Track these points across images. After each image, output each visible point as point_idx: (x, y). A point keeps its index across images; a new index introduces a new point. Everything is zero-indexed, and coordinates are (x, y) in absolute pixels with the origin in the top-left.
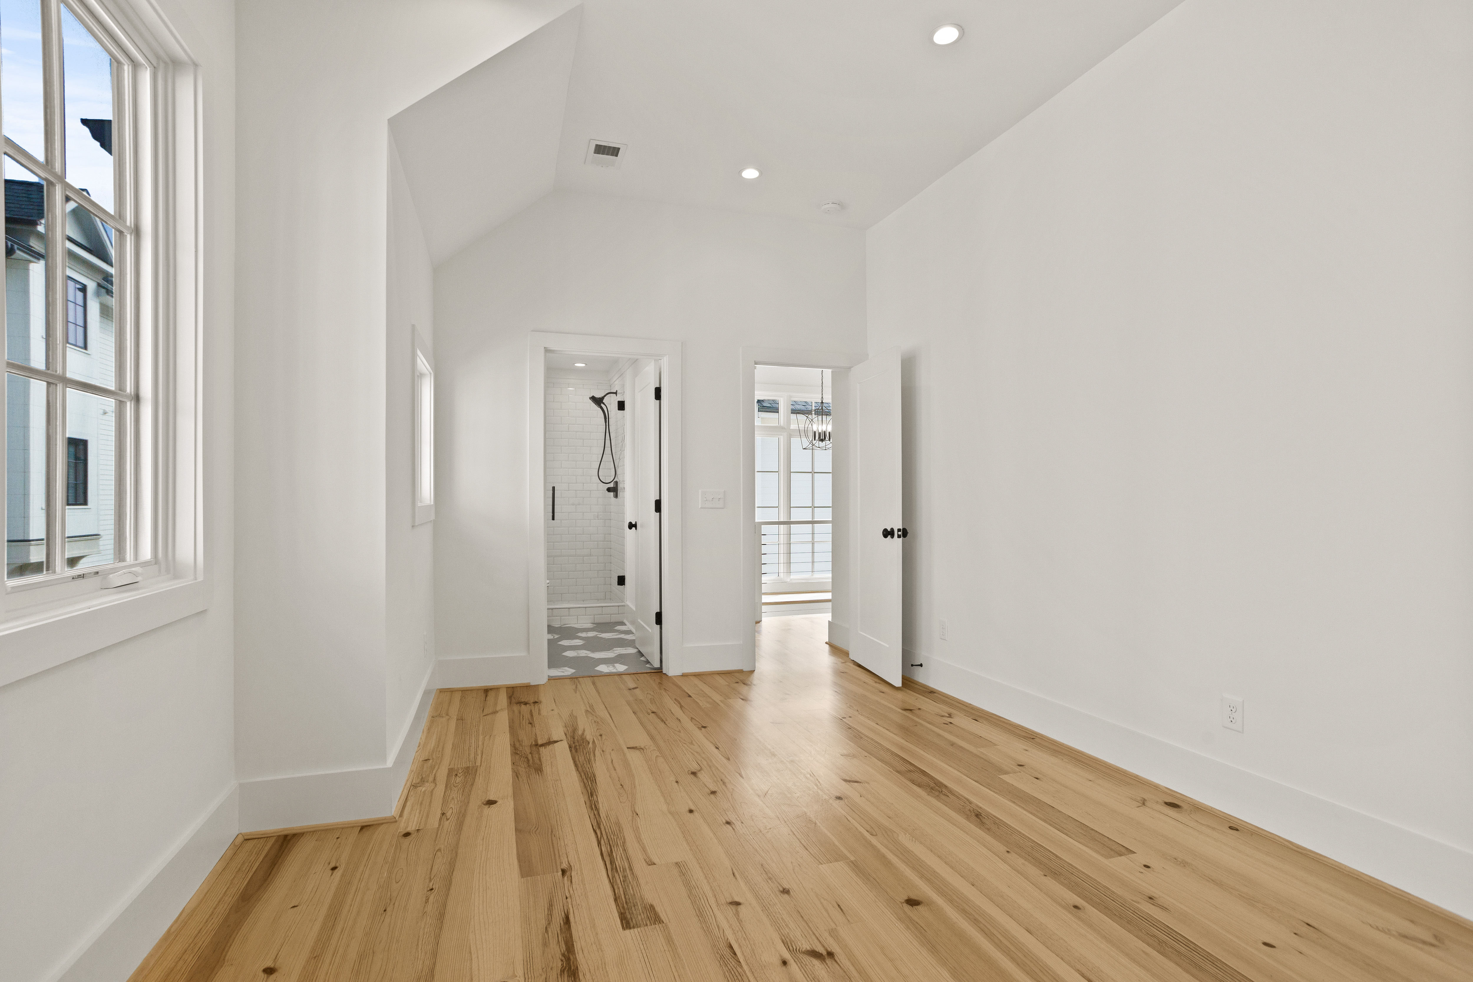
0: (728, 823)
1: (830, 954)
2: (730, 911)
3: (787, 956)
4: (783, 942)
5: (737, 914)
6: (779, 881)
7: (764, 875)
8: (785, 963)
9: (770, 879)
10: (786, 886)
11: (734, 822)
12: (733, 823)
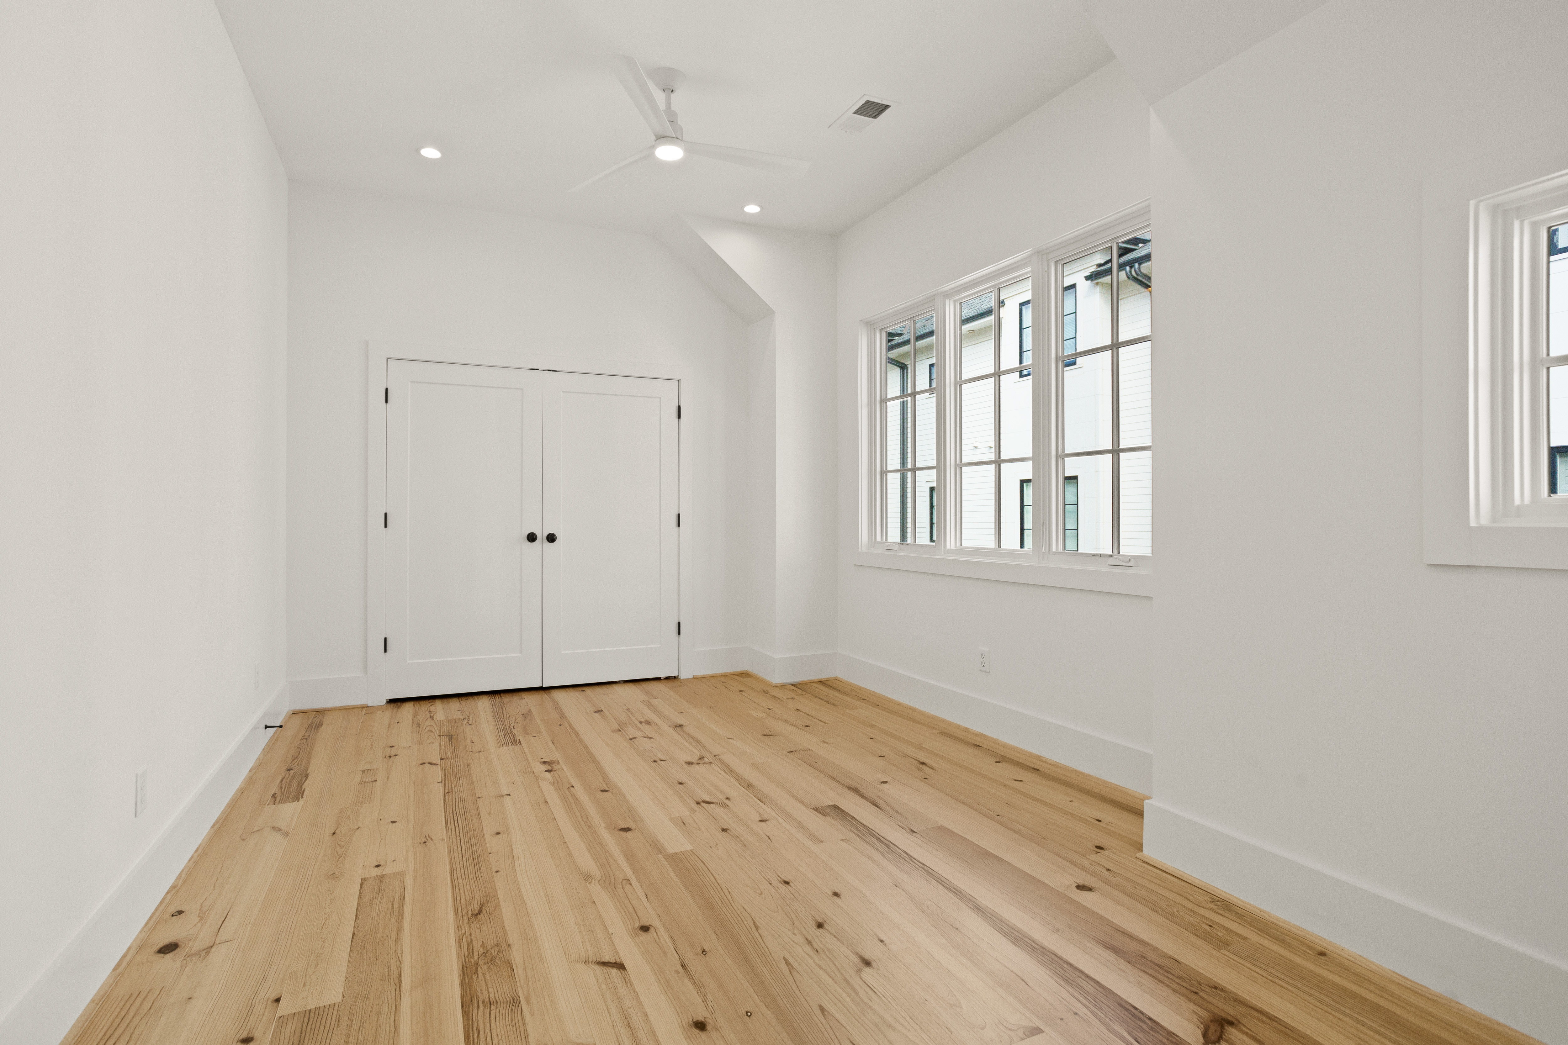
0: (787, 883)
1: (698, 803)
2: (766, 816)
3: (727, 802)
4: (728, 806)
5: (760, 815)
6: (730, 836)
7: (742, 839)
8: (727, 798)
9: (737, 837)
10: (724, 834)
11: (780, 885)
12: (781, 883)
